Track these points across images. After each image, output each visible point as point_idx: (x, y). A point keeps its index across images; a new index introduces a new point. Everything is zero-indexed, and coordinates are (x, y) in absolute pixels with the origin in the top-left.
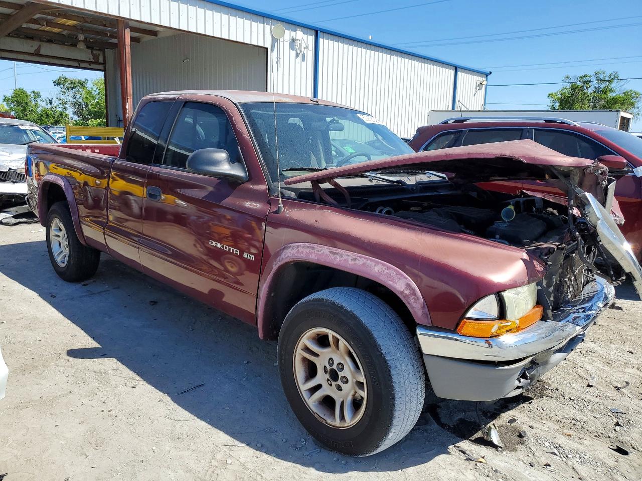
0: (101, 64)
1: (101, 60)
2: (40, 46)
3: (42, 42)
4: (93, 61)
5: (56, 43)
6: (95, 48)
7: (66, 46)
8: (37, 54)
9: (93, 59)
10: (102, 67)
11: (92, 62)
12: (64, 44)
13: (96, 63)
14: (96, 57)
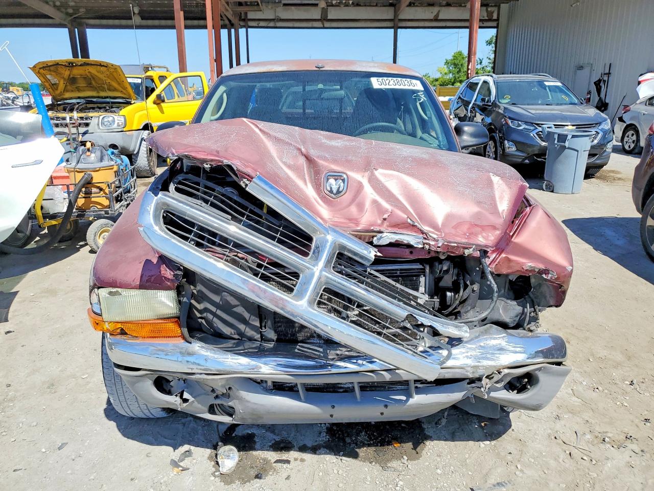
0: (495, 20)
1: (495, 17)
2: (439, 11)
3: (441, 8)
4: (487, 18)
5: (454, 6)
6: (490, 5)
7: (462, 8)
8: (436, 19)
9: (487, 16)
10: (495, 24)
11: (486, 20)
12: (461, 6)
13: (490, 20)
14: (490, 14)
